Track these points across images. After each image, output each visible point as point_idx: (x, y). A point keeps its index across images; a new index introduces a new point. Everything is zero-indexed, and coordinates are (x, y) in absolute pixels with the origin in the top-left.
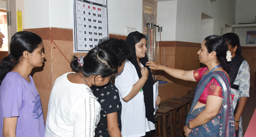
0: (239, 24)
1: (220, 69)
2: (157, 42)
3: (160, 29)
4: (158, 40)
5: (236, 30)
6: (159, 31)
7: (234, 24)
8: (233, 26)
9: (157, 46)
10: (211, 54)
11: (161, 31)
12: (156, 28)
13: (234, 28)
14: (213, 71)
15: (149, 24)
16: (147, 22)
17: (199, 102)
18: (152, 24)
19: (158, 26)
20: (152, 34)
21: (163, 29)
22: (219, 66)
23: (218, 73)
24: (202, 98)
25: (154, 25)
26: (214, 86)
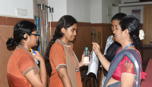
0: (125, 3)
1: (133, 48)
2: (49, 23)
3: (52, 10)
4: (50, 20)
5: (122, 9)
6: (50, 12)
7: (120, 3)
8: (120, 5)
9: (49, 27)
10: (124, 32)
11: (53, 12)
12: (47, 9)
13: (120, 7)
14: (126, 49)
15: (40, 5)
16: (39, 3)
17: (112, 78)
18: (43, 5)
19: (49, 7)
20: (44, 15)
21: (54, 10)
22: (132, 44)
23: (130, 51)
24: (115, 74)
25: (45, 6)
26: (129, 64)
